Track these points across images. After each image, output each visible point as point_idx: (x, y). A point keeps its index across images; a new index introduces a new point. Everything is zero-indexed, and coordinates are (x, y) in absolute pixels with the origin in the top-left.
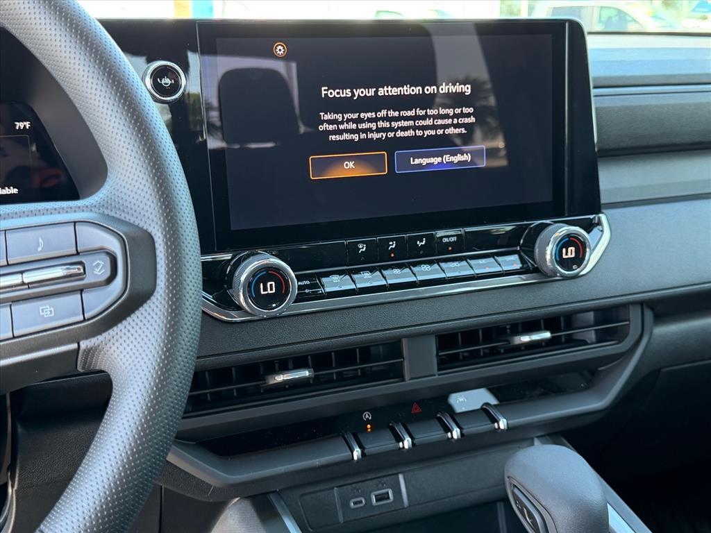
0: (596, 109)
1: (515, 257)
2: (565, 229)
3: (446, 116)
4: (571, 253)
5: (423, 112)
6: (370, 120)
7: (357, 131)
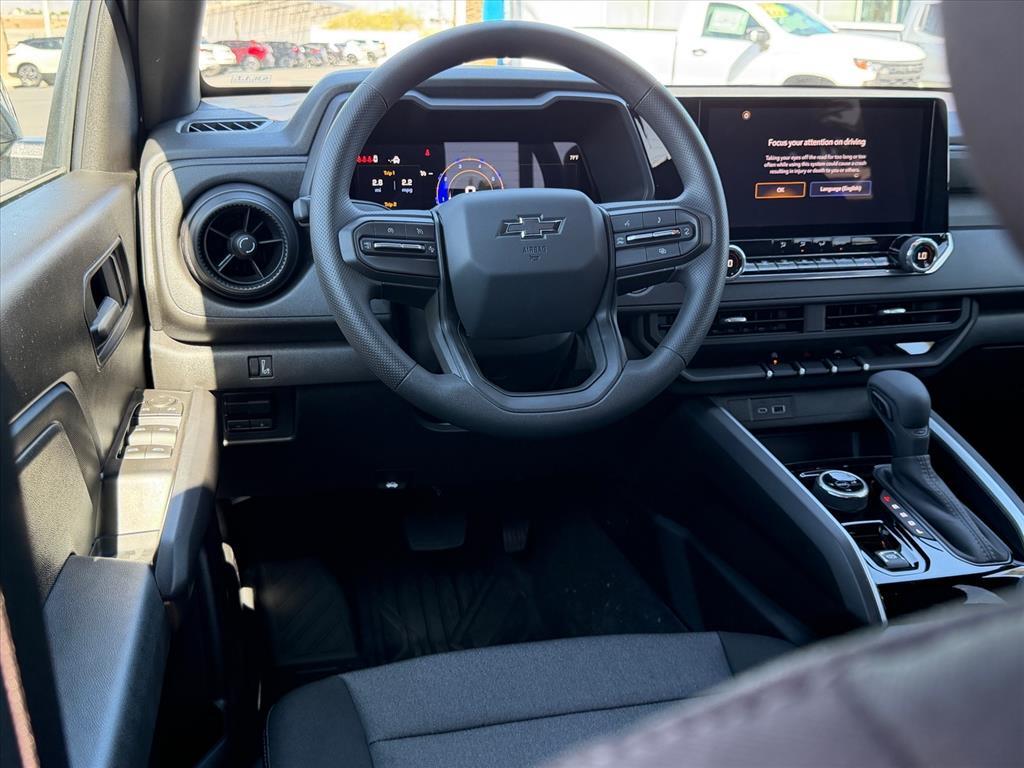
0: (951, 160)
1: (885, 258)
2: (920, 241)
3: (847, 160)
4: (923, 256)
5: (832, 157)
6: (797, 161)
7: (788, 168)
